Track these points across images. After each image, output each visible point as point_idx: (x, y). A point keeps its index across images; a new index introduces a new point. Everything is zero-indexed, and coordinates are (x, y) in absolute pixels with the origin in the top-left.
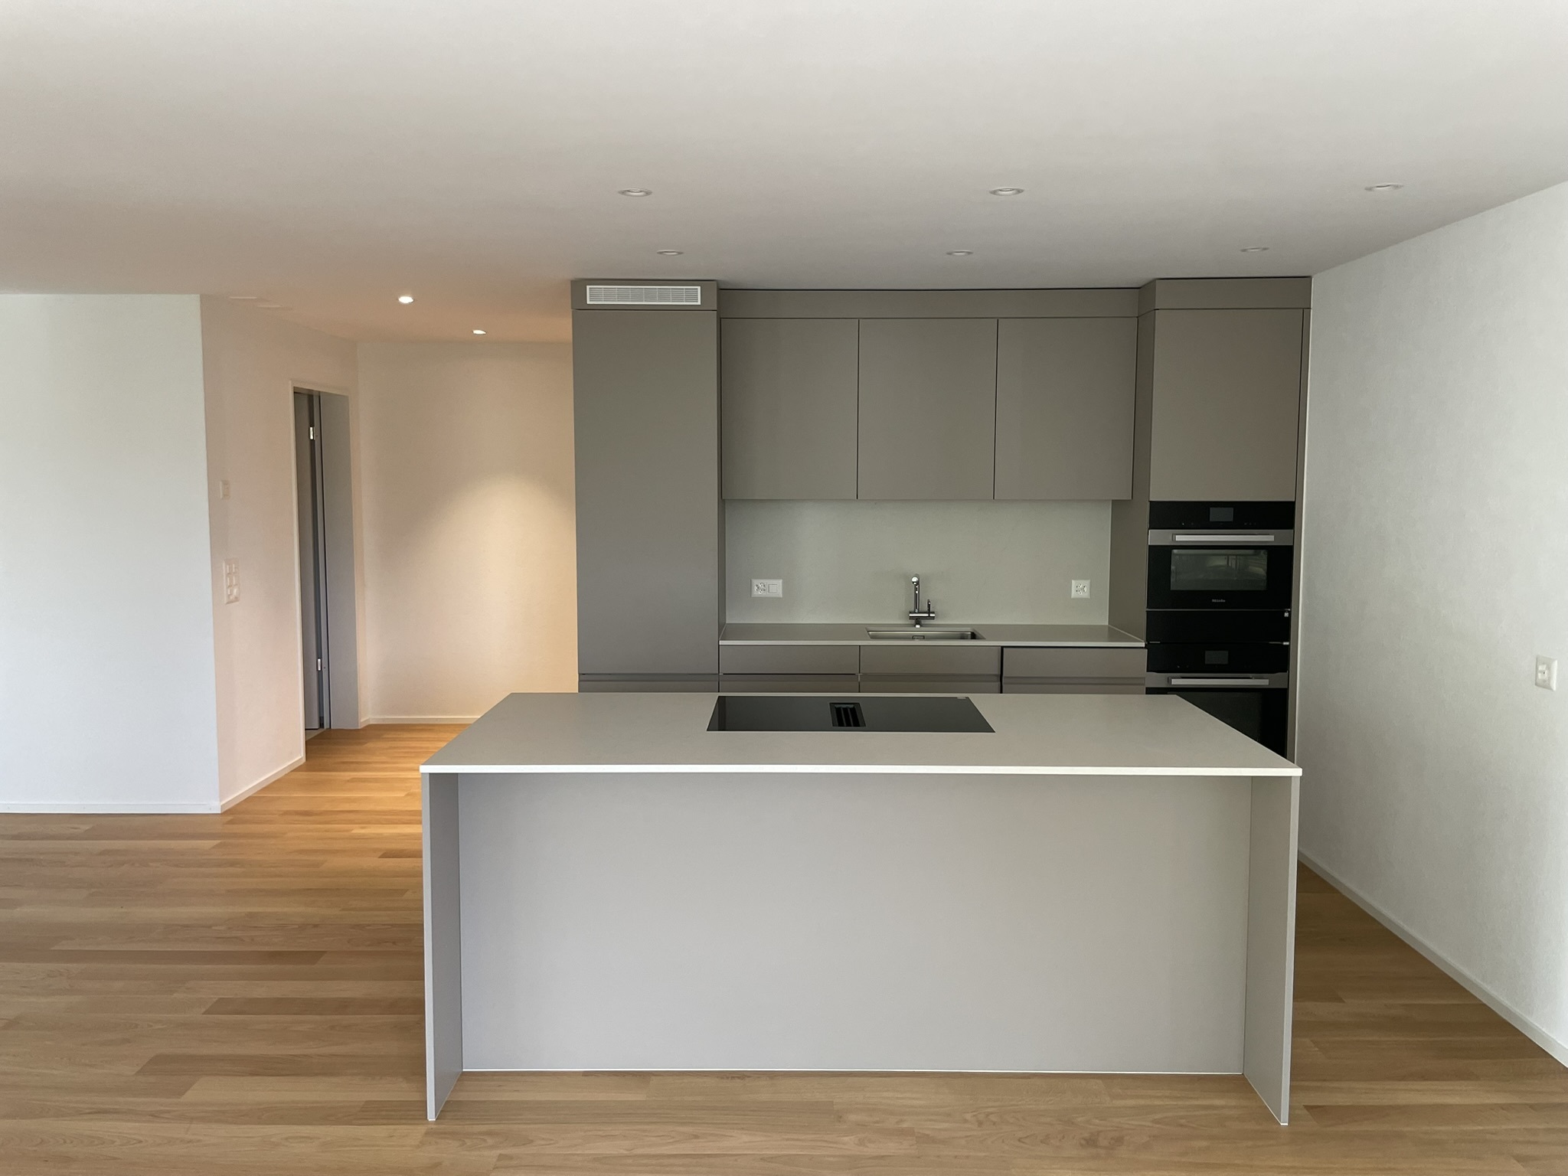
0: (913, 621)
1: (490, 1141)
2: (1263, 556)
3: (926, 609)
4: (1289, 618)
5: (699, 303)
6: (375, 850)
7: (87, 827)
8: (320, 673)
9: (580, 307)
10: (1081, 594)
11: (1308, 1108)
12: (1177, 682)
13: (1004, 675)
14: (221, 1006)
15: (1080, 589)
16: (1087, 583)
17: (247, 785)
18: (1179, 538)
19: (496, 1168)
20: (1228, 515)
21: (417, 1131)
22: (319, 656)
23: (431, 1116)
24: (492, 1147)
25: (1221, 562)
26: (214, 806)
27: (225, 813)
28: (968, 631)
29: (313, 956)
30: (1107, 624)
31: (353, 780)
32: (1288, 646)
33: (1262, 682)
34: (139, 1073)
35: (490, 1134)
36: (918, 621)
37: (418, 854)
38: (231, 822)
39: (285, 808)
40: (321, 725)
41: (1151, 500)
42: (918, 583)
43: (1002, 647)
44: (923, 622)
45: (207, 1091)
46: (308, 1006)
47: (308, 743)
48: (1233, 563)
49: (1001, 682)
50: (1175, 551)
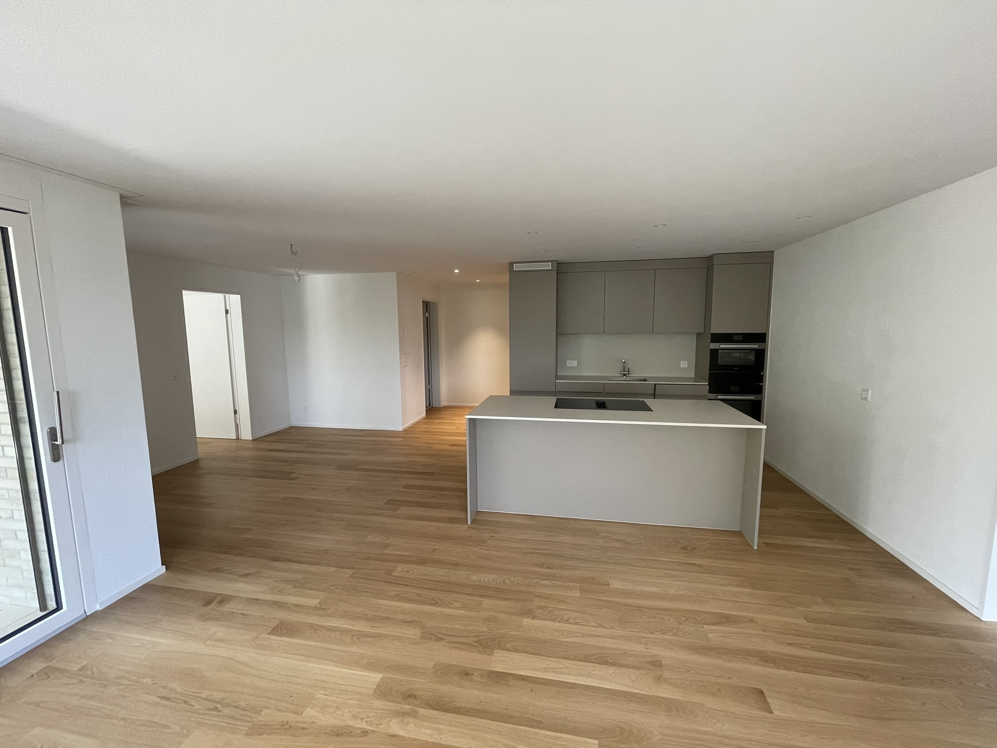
0: (623, 375)
1: (487, 531)
2: (753, 354)
3: (628, 371)
4: (763, 375)
5: (550, 268)
6: (448, 444)
7: (365, 433)
8: (429, 390)
9: (511, 271)
10: (685, 366)
11: (764, 543)
12: (719, 397)
13: (656, 393)
14: (406, 487)
15: (684, 364)
16: (687, 362)
17: (409, 424)
18: (721, 346)
19: (489, 539)
20: (740, 338)
21: (465, 527)
22: (429, 384)
23: (469, 523)
24: (487, 533)
25: (738, 355)
26: (401, 429)
27: (403, 431)
28: (643, 378)
29: (432, 474)
30: (694, 376)
31: (440, 423)
32: (762, 385)
33: (752, 398)
34: (385, 504)
35: (486, 529)
36: (625, 375)
37: (465, 446)
38: (405, 434)
39: (421, 430)
40: (430, 406)
41: (712, 332)
42: (625, 362)
43: (655, 384)
44: (627, 375)
45: (404, 510)
46: (431, 488)
47: (427, 411)
48: (742, 355)
49: (654, 396)
50: (720, 351)
